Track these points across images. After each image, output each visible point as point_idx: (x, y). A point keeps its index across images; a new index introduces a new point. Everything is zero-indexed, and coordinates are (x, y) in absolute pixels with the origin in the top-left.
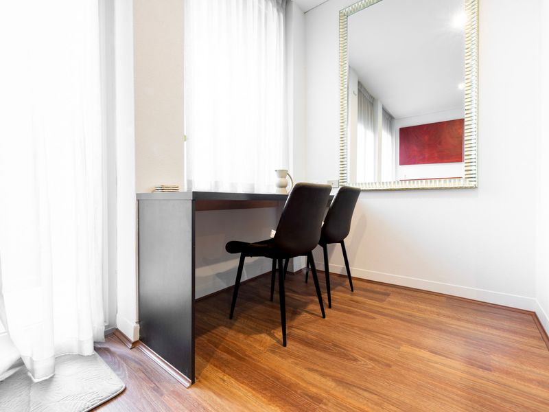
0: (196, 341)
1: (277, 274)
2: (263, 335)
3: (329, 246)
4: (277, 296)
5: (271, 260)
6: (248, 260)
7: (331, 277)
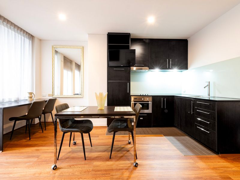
0: (3, 144)
1: (28, 126)
2: (23, 140)
3: (46, 114)
4: (28, 132)
5: (26, 120)
6: (17, 122)
7: (46, 123)
